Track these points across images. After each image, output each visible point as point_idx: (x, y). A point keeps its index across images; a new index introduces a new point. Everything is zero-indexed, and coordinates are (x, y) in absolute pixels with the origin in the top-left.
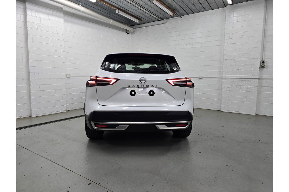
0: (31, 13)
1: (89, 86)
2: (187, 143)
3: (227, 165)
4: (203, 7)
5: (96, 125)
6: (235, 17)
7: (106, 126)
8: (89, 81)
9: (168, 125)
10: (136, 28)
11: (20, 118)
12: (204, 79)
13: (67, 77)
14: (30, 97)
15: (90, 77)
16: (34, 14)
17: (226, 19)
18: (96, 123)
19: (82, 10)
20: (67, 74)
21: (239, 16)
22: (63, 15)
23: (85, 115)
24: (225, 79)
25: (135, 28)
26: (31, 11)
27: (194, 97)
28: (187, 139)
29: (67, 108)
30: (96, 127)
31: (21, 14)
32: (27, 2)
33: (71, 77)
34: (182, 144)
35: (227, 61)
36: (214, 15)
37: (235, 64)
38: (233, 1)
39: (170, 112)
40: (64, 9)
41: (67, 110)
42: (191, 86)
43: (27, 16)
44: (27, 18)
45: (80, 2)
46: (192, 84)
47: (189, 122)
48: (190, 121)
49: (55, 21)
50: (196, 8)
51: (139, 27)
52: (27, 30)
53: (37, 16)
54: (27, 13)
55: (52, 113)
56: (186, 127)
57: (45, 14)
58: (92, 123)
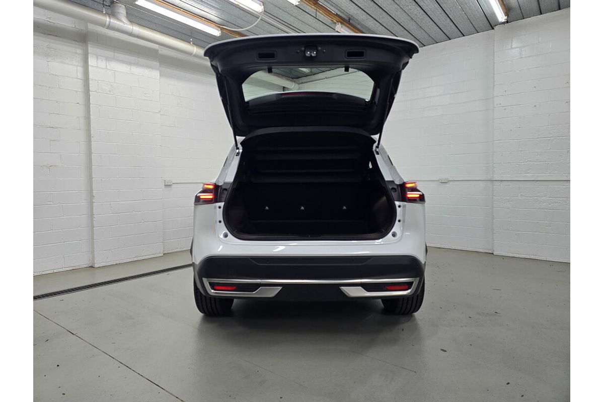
0: (97, 63)
1: (200, 203)
2: (415, 328)
3: (508, 383)
4: (442, 32)
5: (213, 286)
6: (515, 48)
7: (235, 288)
8: (200, 192)
9: (367, 287)
10: (304, 83)
11: (71, 269)
12: (451, 183)
13: (165, 185)
14: (93, 227)
15: (202, 185)
16: (102, 63)
17: (495, 54)
18: (213, 281)
19: (194, 53)
20: (165, 179)
21: (524, 47)
22: (158, 64)
23: (193, 265)
24: (499, 183)
25: (302, 83)
26: (97, 58)
27: (425, 224)
28: (415, 319)
29: (164, 248)
30: (212, 291)
31: (77, 66)
32: (89, 42)
33: (174, 186)
34: (403, 330)
35: (501, 143)
36: (468, 46)
37: (520, 149)
38: (510, 16)
39: (370, 258)
40: (160, 52)
41: (165, 252)
42: (418, 199)
43: (90, 68)
44: (88, 72)
45: (192, 37)
46: (420, 195)
47: (415, 280)
48: (417, 277)
49: (143, 75)
50: (426, 35)
51: (309, 80)
52: (90, 96)
53: (108, 67)
54: (90, 63)
55: (136, 259)
56: (409, 291)
57: (124, 63)
58: (206, 281)
